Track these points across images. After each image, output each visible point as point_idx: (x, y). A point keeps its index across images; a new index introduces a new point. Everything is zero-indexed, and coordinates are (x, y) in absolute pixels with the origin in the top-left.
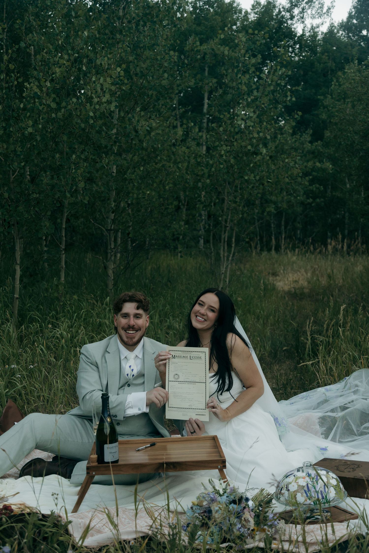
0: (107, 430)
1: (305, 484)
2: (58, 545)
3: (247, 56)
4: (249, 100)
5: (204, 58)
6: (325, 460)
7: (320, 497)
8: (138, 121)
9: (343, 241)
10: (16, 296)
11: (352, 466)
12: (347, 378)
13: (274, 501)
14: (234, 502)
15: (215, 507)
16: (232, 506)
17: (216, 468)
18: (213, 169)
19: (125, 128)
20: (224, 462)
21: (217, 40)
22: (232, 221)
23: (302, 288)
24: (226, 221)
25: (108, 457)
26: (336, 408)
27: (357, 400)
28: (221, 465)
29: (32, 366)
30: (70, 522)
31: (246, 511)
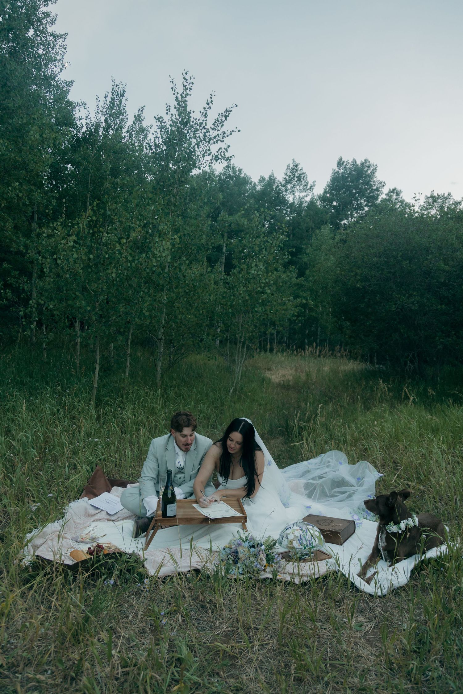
0: (169, 495)
1: (298, 535)
2: (137, 575)
3: (260, 226)
4: (260, 257)
5: (230, 225)
6: (310, 516)
7: (308, 544)
8: (186, 270)
9: (316, 348)
10: (95, 386)
11: (328, 521)
12: (323, 455)
13: (277, 545)
14: (253, 546)
15: (240, 550)
16: (252, 550)
17: (240, 522)
18: (234, 303)
19: (177, 273)
20: (246, 518)
21: (239, 214)
22: (245, 337)
23: (289, 381)
24: (241, 337)
25: (169, 514)
26: (315, 477)
27: (329, 472)
29: (108, 440)
30: (146, 559)
31: (261, 553)
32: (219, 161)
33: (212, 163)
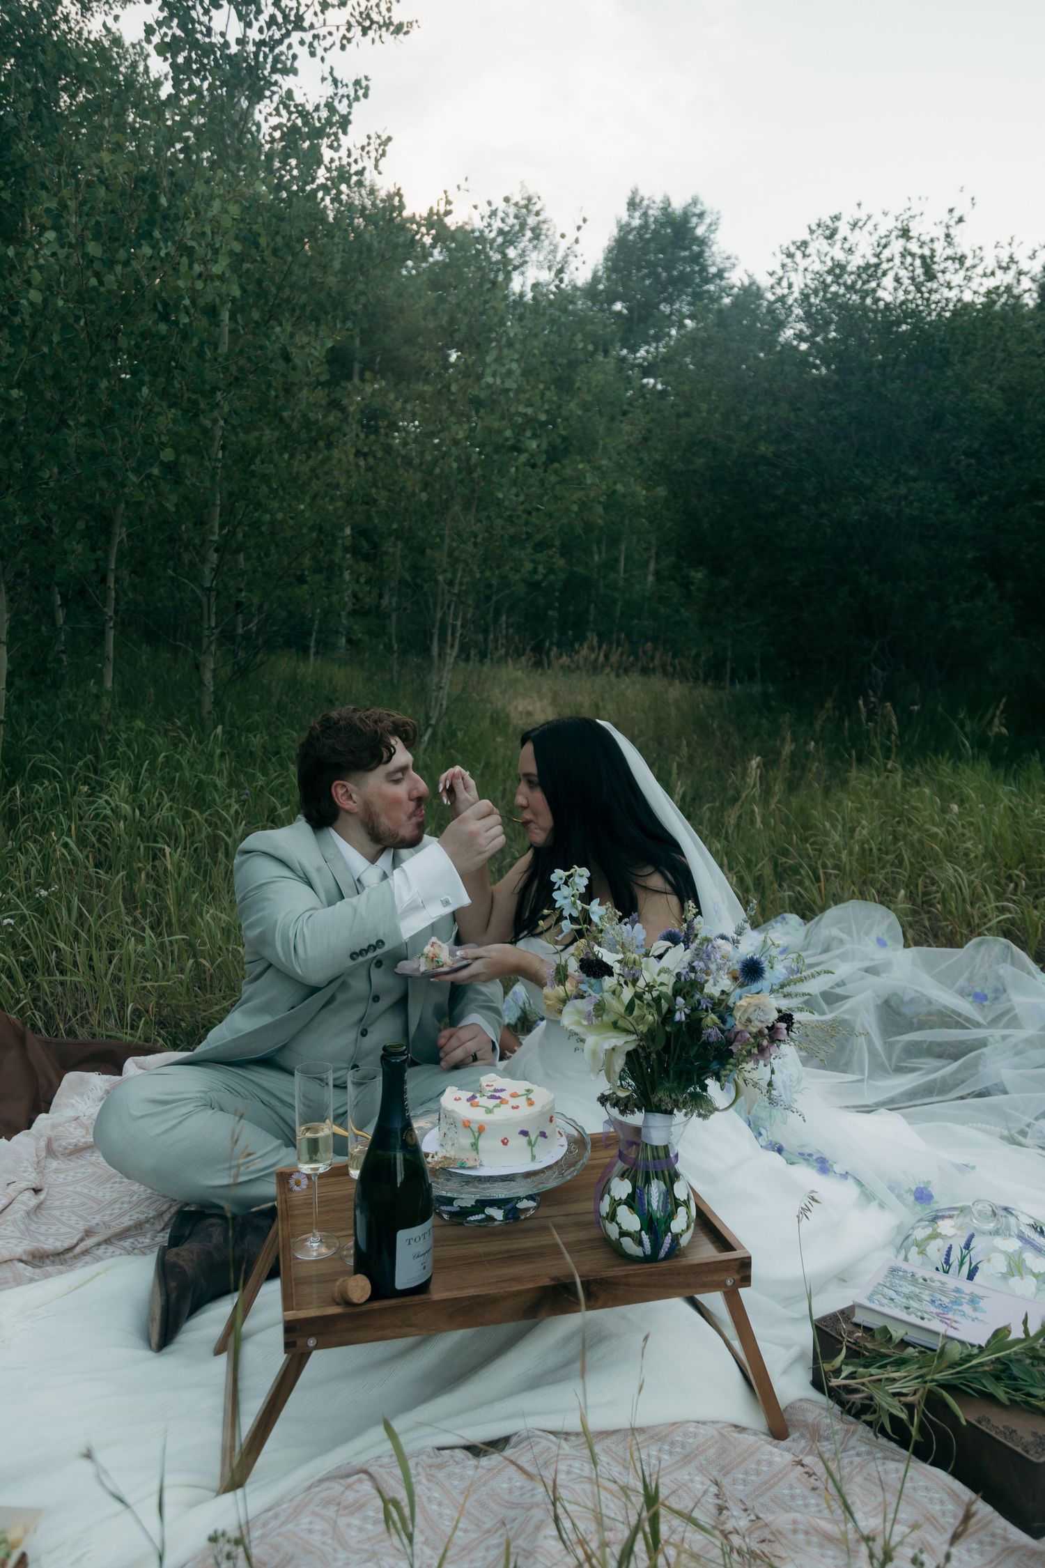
17: (720, 1285)
28: (737, 1277)
29: (44, 893)
32: (371, 33)
33: (349, 40)
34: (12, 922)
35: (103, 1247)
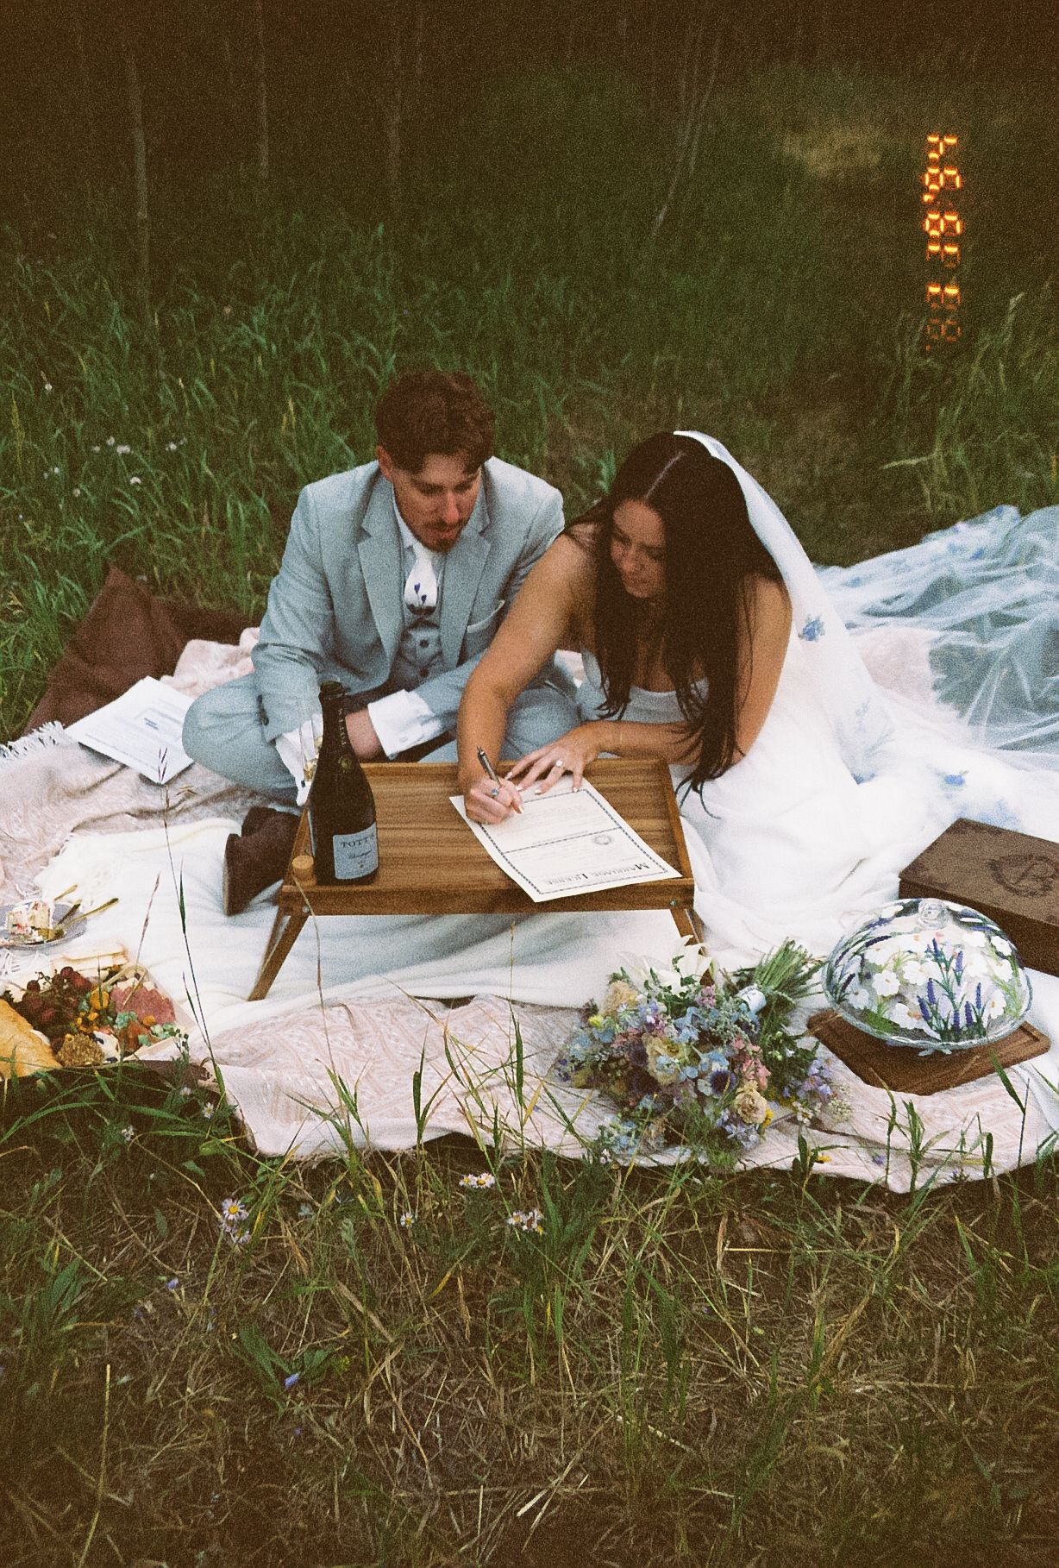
1: (921, 981)
6: (960, 827)
7: (963, 1021)
10: (142, 214)
14: (713, 1037)
17: (666, 906)
25: (345, 865)
26: (980, 618)
28: (681, 898)
31: (747, 1068)
34: (138, 480)
35: (201, 807)
